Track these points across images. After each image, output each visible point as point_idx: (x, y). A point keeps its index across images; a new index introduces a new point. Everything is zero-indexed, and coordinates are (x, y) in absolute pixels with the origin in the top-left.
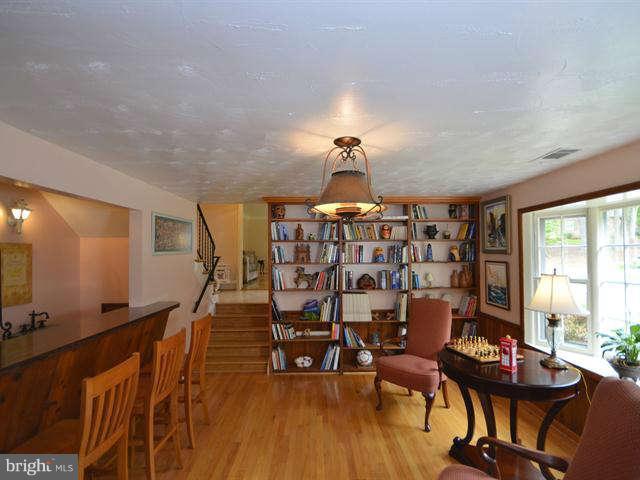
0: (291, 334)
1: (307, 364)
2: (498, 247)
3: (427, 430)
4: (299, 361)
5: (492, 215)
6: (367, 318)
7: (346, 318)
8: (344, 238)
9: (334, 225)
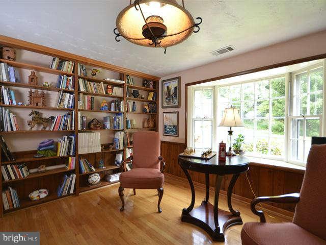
0: (24, 173)
1: (43, 196)
2: (172, 104)
3: (160, 212)
4: (35, 195)
5: (168, 87)
6: (98, 149)
7: (81, 151)
8: (79, 89)
9: (71, 78)
